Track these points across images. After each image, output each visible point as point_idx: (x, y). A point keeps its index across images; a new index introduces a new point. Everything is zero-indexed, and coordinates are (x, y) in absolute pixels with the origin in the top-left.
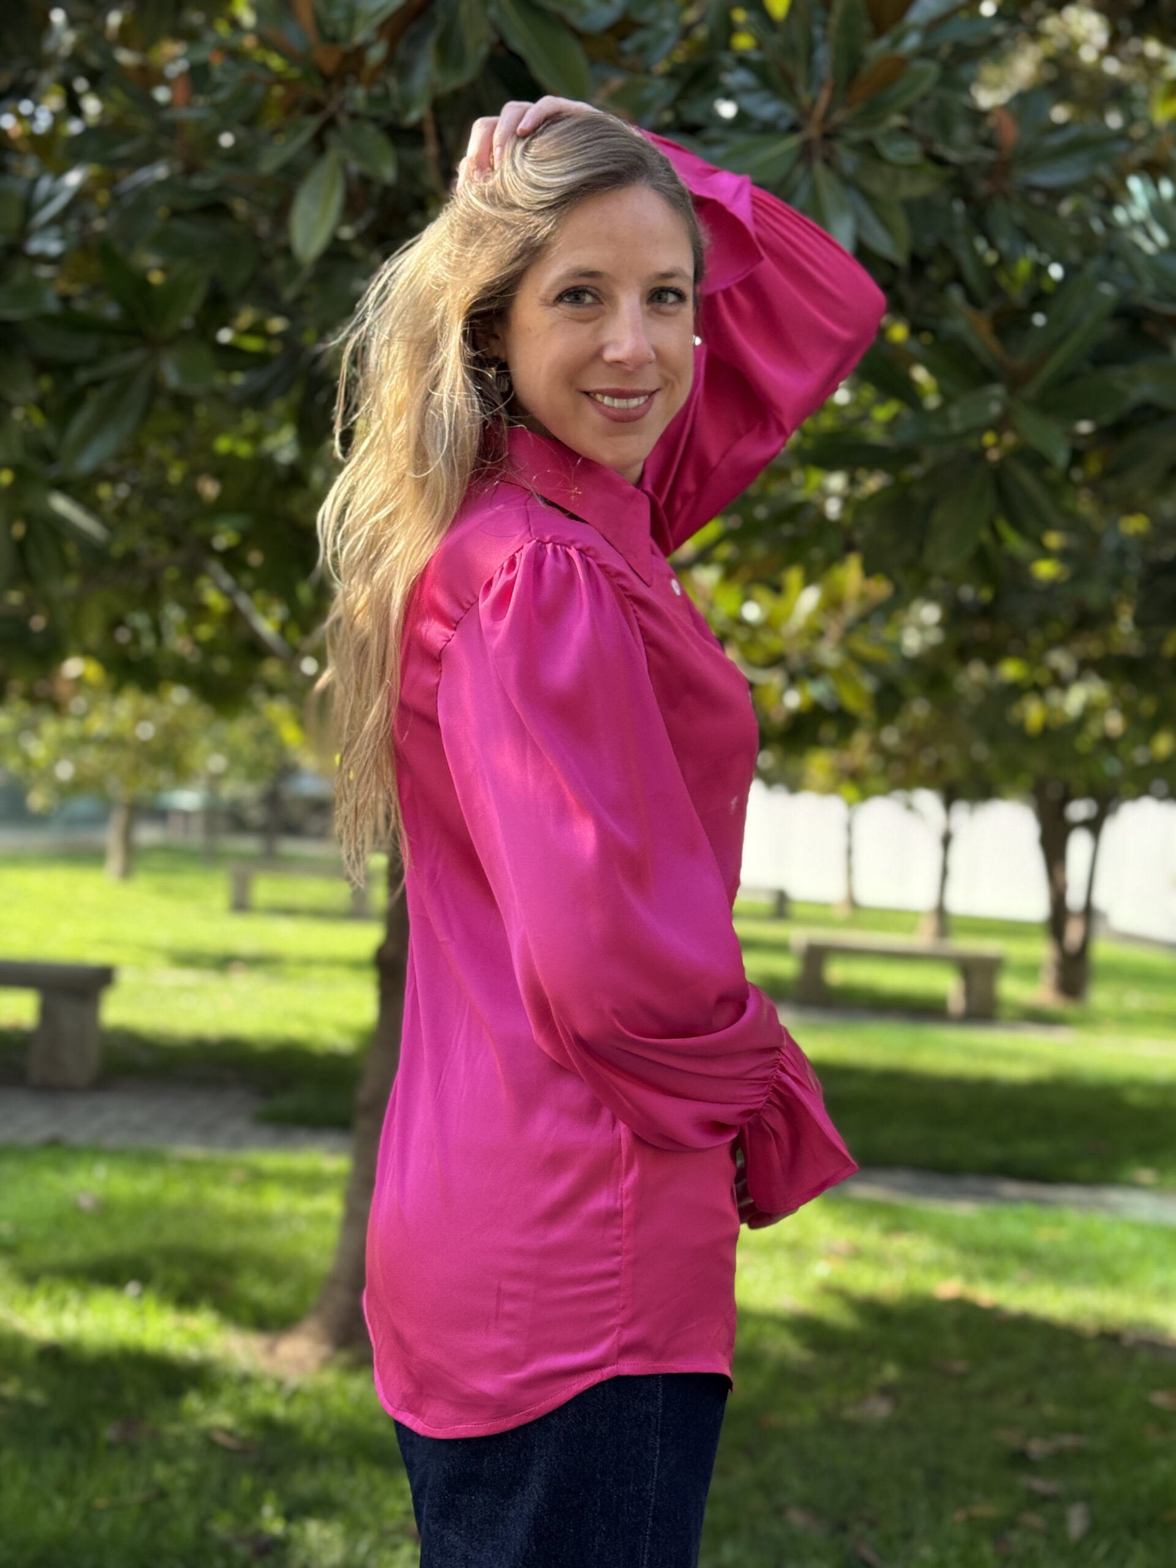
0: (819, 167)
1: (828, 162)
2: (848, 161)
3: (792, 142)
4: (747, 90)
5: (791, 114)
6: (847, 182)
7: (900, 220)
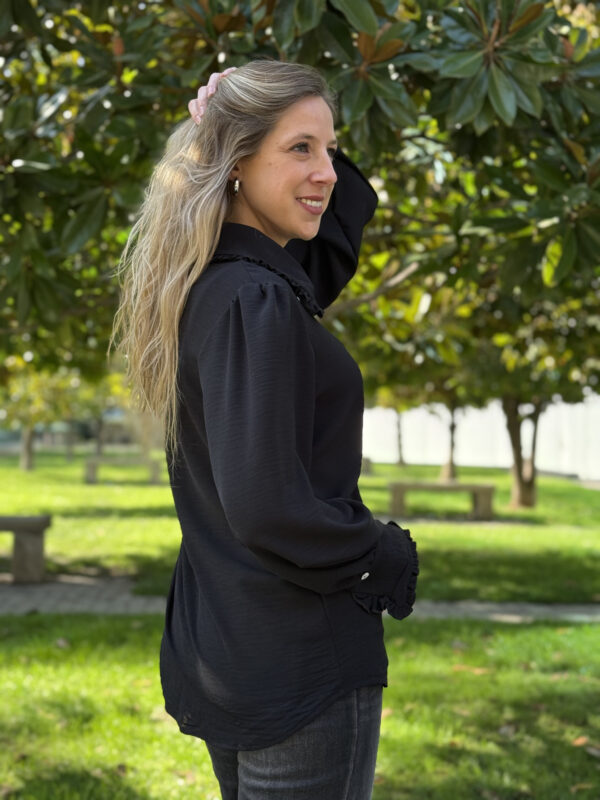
0: (493, 67)
1: (498, 65)
2: (508, 62)
3: (479, 54)
4: (452, 28)
5: (477, 39)
6: (509, 74)
7: (537, 95)
